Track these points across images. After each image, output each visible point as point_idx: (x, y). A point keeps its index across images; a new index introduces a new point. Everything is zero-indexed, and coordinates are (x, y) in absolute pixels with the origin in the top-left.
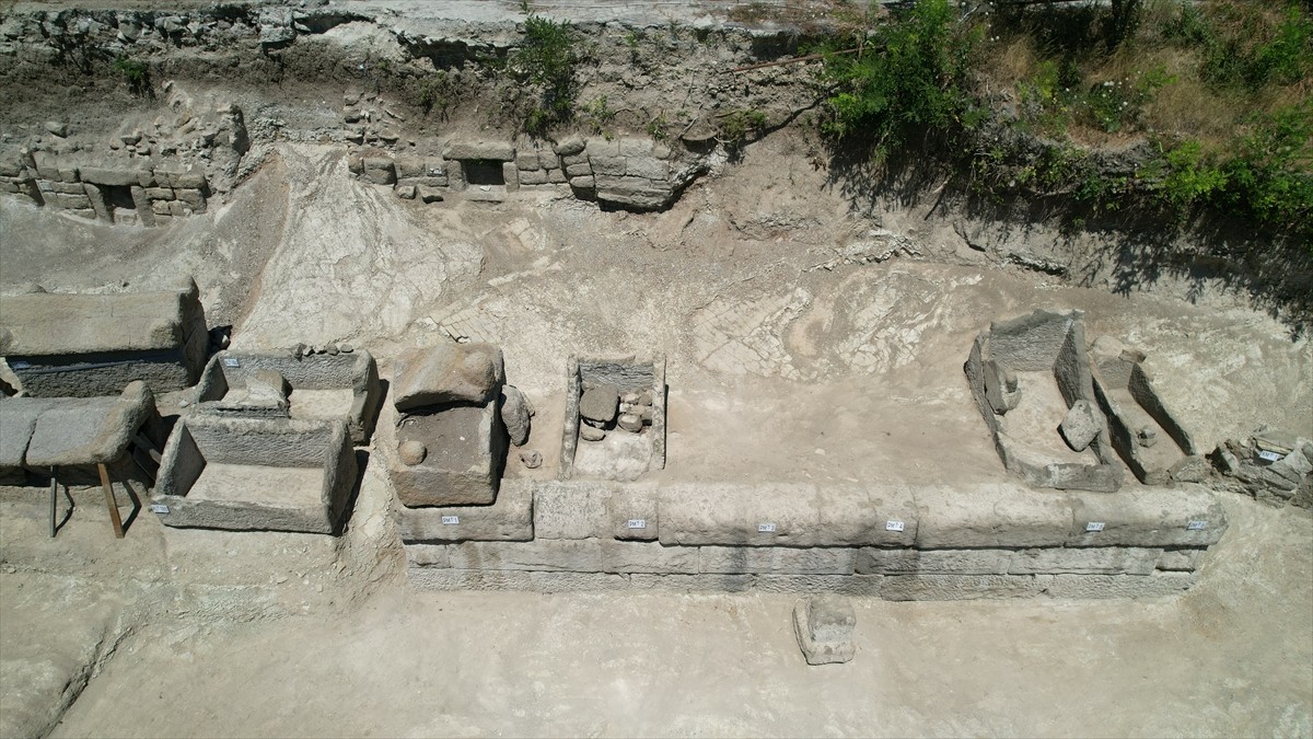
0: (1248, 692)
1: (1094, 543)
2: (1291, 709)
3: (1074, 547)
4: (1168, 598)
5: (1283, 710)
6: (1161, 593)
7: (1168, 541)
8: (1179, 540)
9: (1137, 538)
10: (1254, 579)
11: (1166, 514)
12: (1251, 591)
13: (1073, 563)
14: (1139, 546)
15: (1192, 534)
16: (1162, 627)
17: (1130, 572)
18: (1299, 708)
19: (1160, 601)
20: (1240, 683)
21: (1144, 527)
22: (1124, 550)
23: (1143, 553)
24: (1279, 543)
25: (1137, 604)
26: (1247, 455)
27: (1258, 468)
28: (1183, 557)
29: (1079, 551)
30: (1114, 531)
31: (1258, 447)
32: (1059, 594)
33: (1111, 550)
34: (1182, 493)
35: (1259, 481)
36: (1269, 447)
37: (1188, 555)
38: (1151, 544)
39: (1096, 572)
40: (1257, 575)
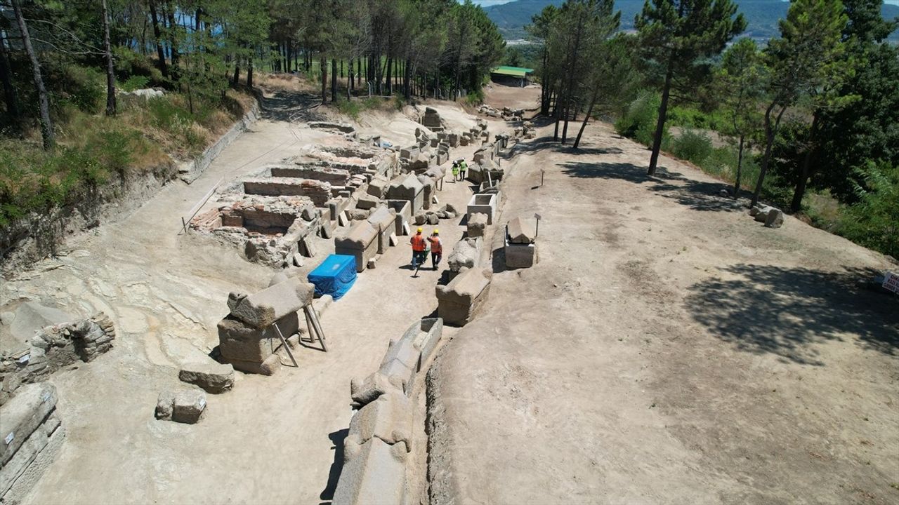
0: (132, 437)
1: (15, 449)
2: (149, 426)
3: (8, 461)
4: (63, 447)
5: (147, 428)
6: (59, 448)
7: (42, 417)
8: (46, 412)
9: (30, 427)
10: (78, 409)
11: (30, 404)
12: (84, 413)
13: (15, 471)
14: (34, 431)
15: (47, 404)
16: (78, 457)
17: (40, 449)
18: (150, 423)
19: (62, 452)
20: (127, 438)
21: (28, 419)
22: (29, 440)
23: (37, 434)
24: (67, 389)
25: (56, 463)
26: (15, 367)
27: (24, 369)
28: (52, 420)
29: (11, 462)
30: (19, 432)
31: (16, 359)
32: (22, 497)
33: (24, 446)
34: (21, 394)
35: (31, 375)
36: (21, 355)
37: (53, 417)
38: (37, 425)
39: (27, 464)
40: (77, 406)
